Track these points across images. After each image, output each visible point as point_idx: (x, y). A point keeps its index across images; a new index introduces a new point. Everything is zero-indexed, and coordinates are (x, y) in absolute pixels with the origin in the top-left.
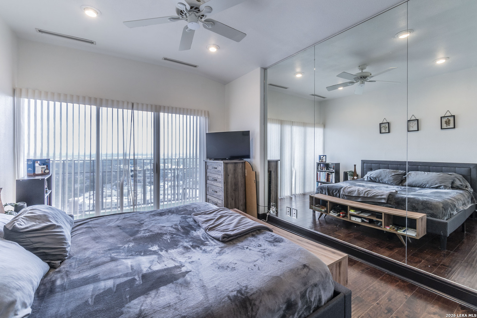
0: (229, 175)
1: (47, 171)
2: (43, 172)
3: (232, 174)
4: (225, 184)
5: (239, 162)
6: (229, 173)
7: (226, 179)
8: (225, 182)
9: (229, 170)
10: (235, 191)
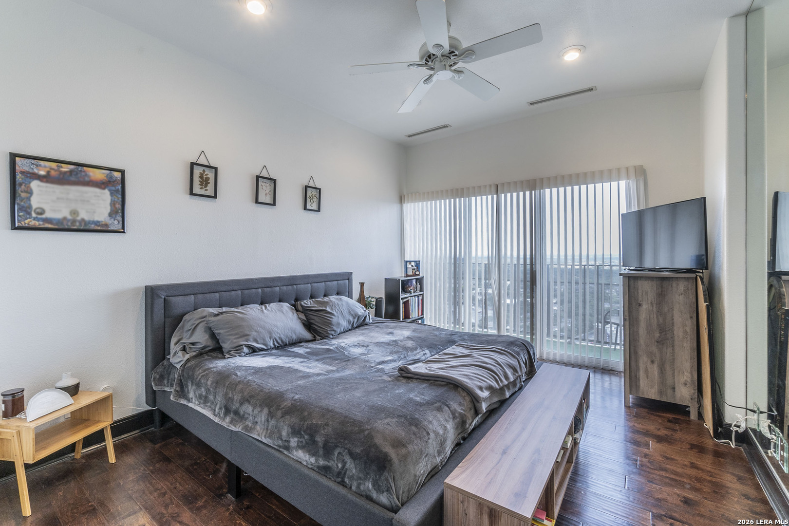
0: (640, 305)
1: (417, 273)
2: (414, 273)
3: (651, 303)
4: (627, 323)
5: (677, 278)
6: (640, 299)
7: (630, 312)
8: (627, 318)
9: (640, 294)
10: (663, 344)
